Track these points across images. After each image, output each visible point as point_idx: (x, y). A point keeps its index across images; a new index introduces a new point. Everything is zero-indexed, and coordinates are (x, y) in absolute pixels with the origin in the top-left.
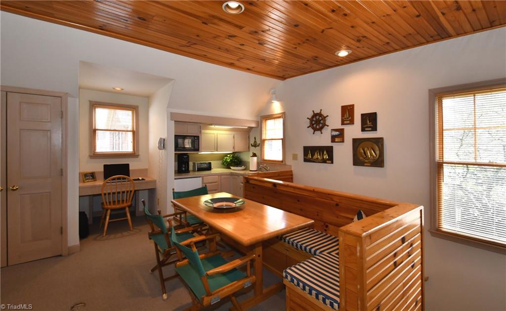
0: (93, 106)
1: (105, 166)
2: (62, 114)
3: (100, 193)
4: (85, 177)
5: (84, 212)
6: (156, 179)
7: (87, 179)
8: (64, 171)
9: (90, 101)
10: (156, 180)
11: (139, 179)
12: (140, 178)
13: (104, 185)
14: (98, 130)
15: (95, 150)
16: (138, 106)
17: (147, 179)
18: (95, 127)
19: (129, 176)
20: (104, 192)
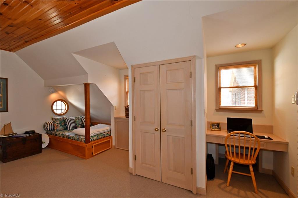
0: (218, 68)
1: (229, 119)
2: (191, 74)
3: (224, 143)
4: (212, 126)
5: (211, 155)
6: (287, 141)
7: (214, 128)
8: (193, 122)
9: (215, 65)
10: (288, 143)
11: (264, 138)
12: (266, 137)
13: (228, 137)
14: (222, 88)
15: (220, 104)
16: (261, 60)
17: (275, 139)
18: (220, 85)
19: (252, 132)
20: (228, 143)
